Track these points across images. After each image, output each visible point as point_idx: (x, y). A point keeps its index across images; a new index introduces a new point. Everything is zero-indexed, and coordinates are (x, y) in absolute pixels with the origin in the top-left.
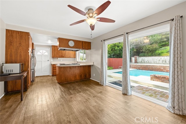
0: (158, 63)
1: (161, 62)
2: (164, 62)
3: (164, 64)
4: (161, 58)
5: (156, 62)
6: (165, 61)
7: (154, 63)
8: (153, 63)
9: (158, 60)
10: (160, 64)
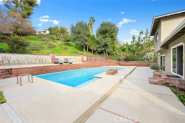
0: (33, 63)
1: (37, 61)
2: (41, 62)
3: (41, 63)
4: (38, 57)
5: (31, 61)
6: (41, 60)
7: (29, 63)
8: (27, 64)
9: (34, 59)
10: (37, 64)
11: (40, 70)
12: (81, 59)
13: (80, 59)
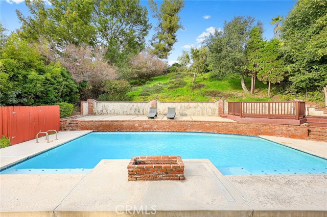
0: (128, 113)
1: (133, 112)
2: (137, 112)
3: (137, 115)
4: (133, 106)
6: (138, 110)
9: (129, 108)
10: (132, 115)
11: (106, 125)
12: (217, 108)
13: (214, 110)
